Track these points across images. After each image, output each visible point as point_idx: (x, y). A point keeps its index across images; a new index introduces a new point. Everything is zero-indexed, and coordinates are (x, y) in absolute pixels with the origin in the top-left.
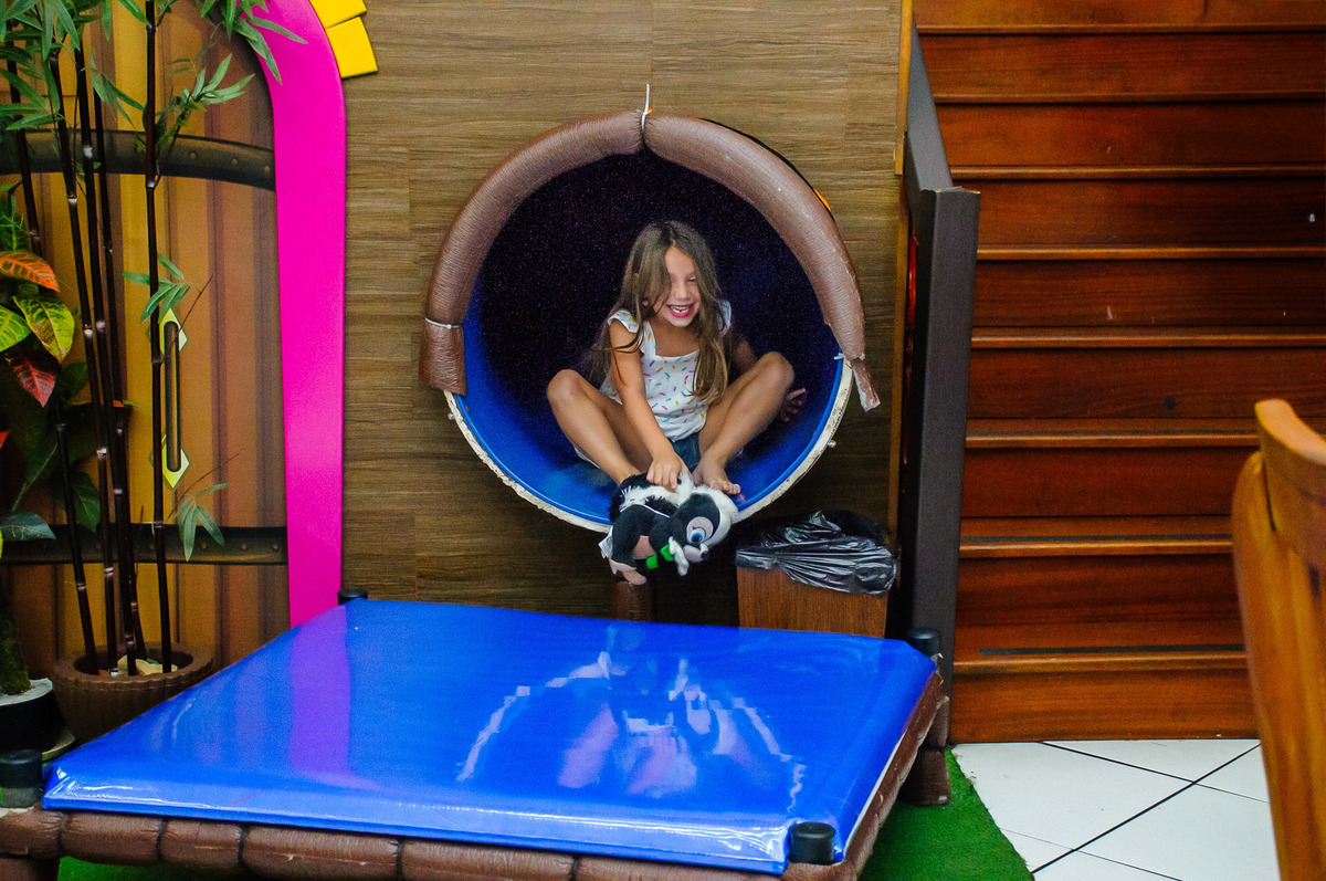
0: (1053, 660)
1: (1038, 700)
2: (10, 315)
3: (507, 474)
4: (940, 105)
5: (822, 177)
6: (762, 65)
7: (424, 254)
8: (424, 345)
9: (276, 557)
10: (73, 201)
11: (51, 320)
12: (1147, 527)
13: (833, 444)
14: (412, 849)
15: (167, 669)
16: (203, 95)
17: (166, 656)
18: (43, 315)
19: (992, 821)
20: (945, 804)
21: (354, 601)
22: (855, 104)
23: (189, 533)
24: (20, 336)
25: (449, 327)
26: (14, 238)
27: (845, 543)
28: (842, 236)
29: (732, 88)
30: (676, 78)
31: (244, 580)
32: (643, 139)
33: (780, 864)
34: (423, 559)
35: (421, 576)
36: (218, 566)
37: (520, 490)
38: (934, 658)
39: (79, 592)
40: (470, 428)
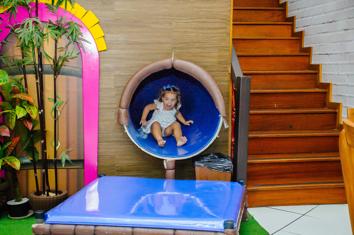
0: (269, 187)
1: (266, 197)
2: (22, 109)
3: (139, 145)
4: (238, 56)
5: (212, 74)
6: (198, 48)
7: (118, 93)
8: (119, 114)
9: (81, 167)
10: (37, 81)
11: (32, 110)
12: (288, 156)
13: (218, 136)
14: (135, 230)
15: (56, 195)
16: (68, 56)
17: (57, 192)
18: (30, 108)
19: (259, 225)
20: (248, 221)
21: (102, 177)
22: (220, 57)
23: (63, 161)
24: (25, 114)
25: (125, 110)
26: (22, 90)
27: (221, 160)
28: (219, 87)
29: (192, 53)
30: (178, 51)
31: (73, 172)
32: (172, 65)
33: (223, 229)
34: (117, 167)
35: (116, 171)
36: (67, 169)
37: (142, 149)
38: (244, 186)
39: (35, 176)
40: (130, 134)
